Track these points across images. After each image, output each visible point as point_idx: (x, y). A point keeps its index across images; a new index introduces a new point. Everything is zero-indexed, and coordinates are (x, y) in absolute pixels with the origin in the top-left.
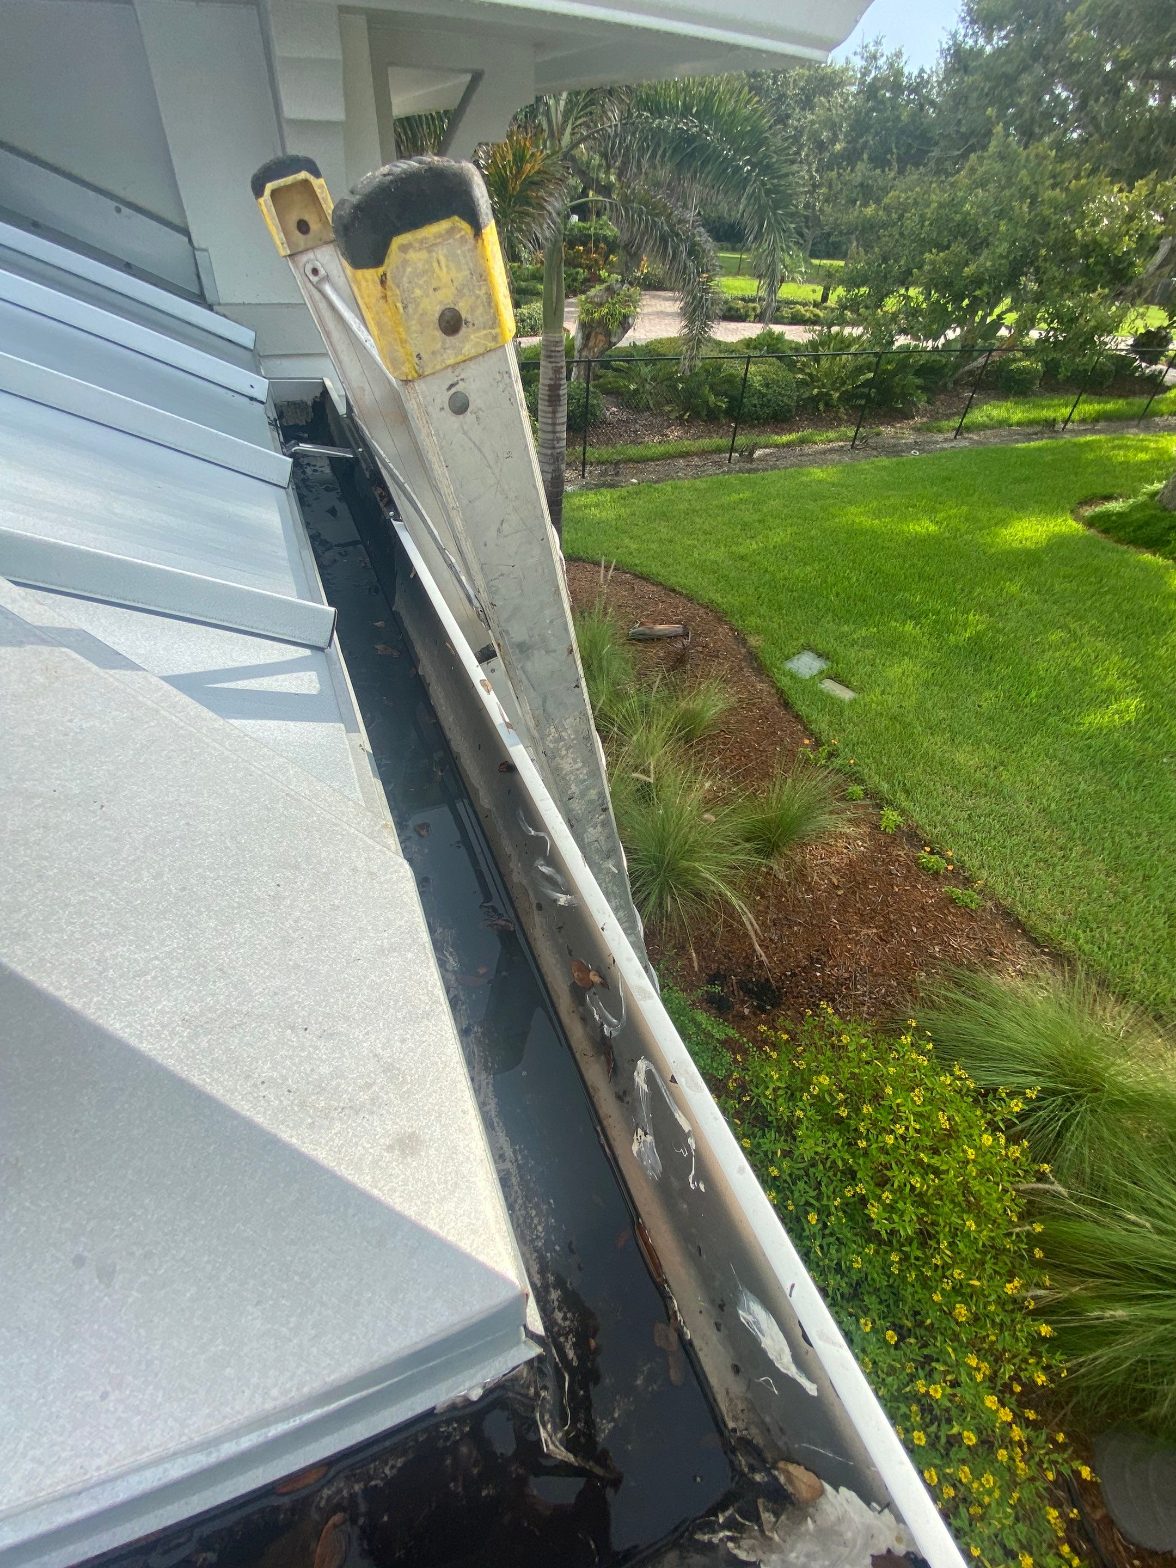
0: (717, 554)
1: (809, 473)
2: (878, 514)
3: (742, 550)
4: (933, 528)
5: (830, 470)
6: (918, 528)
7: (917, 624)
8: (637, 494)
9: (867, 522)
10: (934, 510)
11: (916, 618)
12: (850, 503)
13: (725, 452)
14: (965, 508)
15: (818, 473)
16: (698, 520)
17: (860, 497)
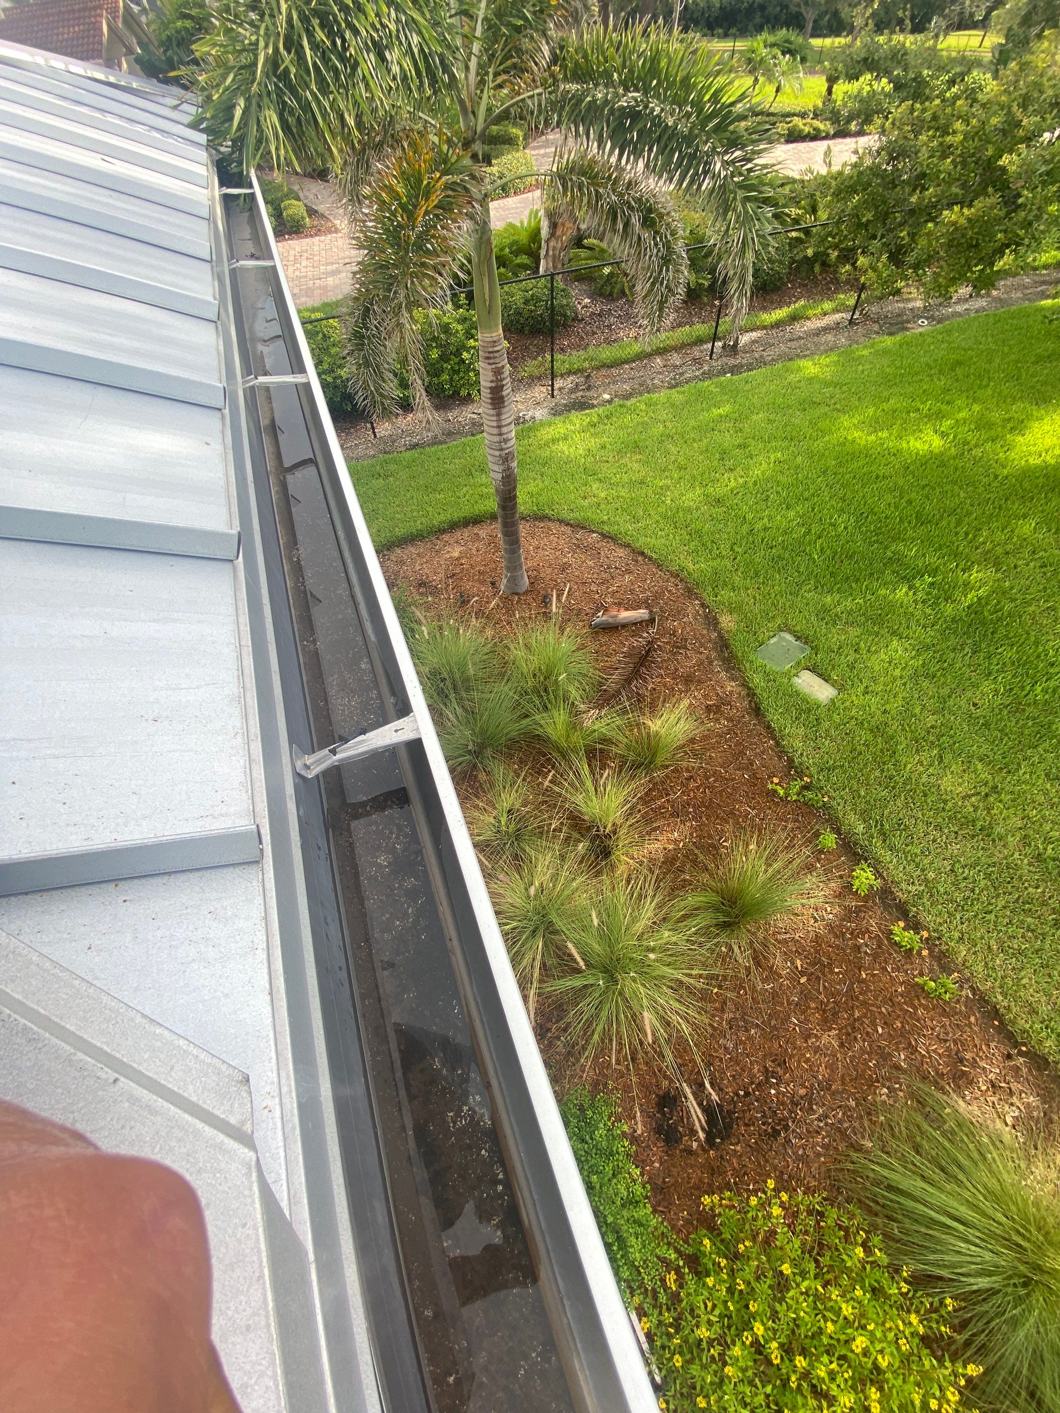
0: (692, 497)
1: (799, 369)
2: (875, 425)
3: (717, 490)
4: (937, 443)
5: (825, 360)
6: (919, 445)
7: (910, 588)
8: (607, 417)
9: (862, 438)
10: (940, 416)
11: (910, 580)
12: (843, 411)
13: (706, 342)
14: (976, 408)
15: (809, 367)
16: (674, 450)
17: (854, 401)
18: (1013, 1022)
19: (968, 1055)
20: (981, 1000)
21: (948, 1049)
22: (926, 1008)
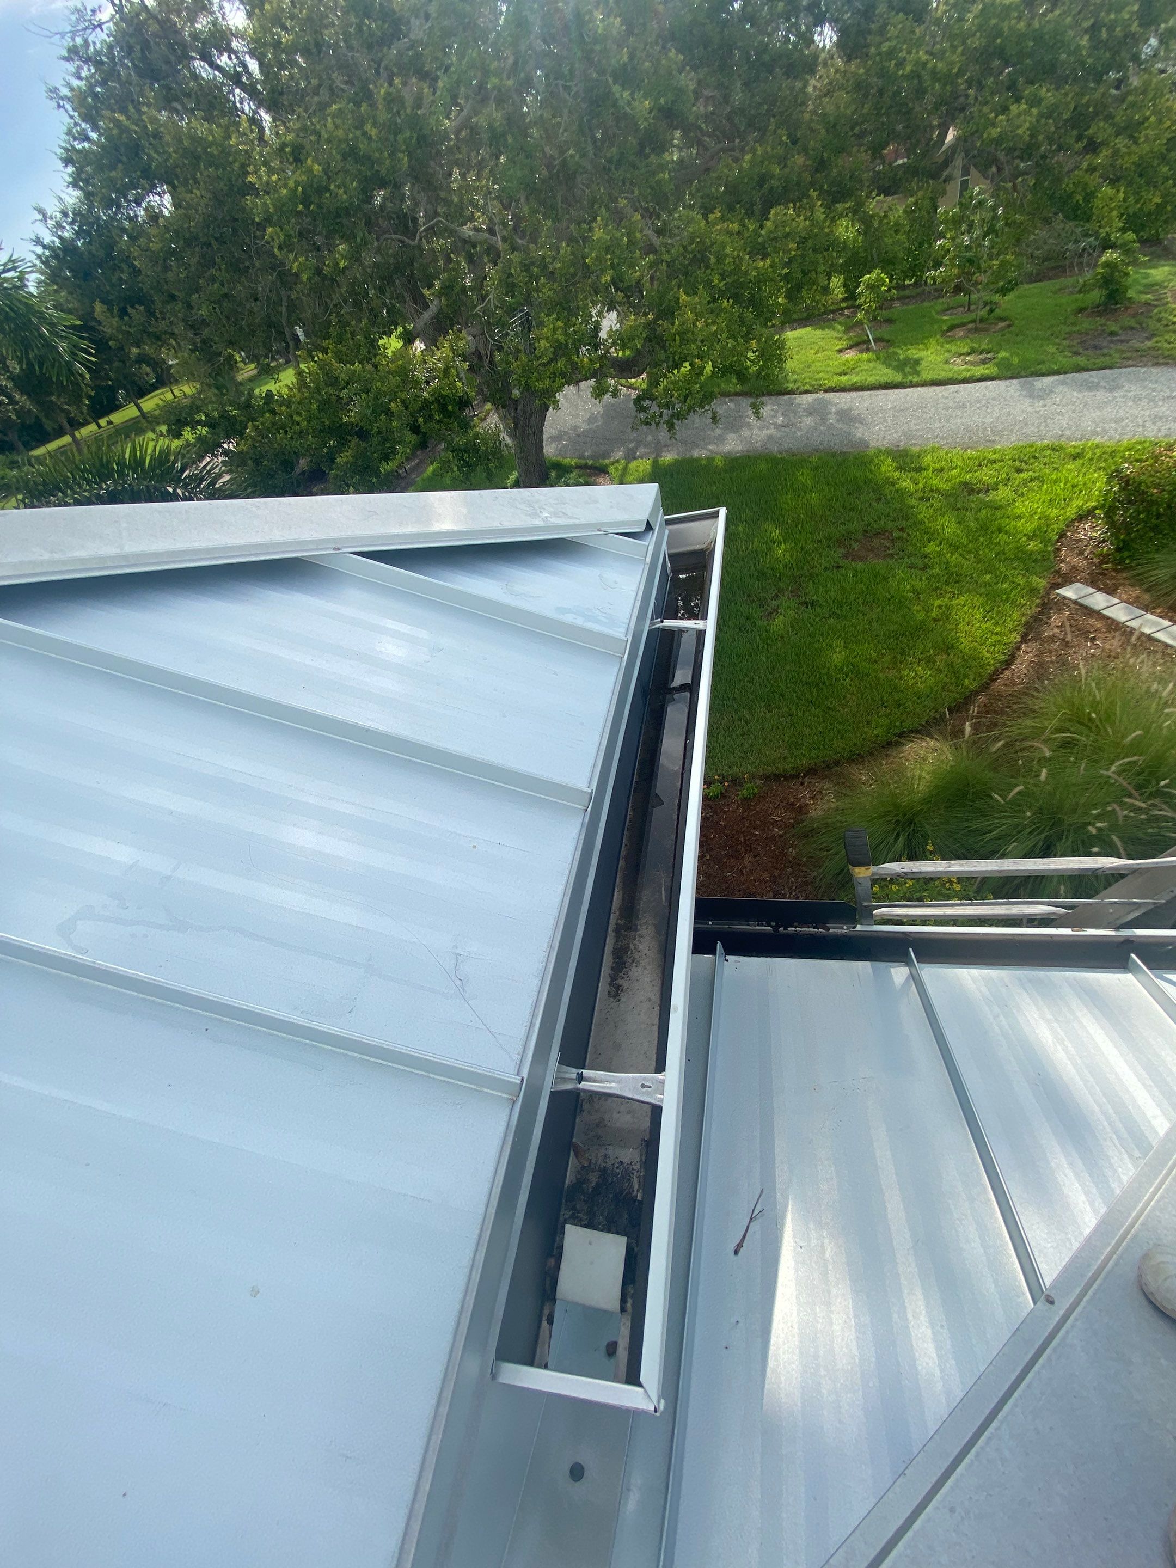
18: (785, 770)
19: (792, 800)
20: (767, 778)
21: (784, 807)
22: (756, 804)
